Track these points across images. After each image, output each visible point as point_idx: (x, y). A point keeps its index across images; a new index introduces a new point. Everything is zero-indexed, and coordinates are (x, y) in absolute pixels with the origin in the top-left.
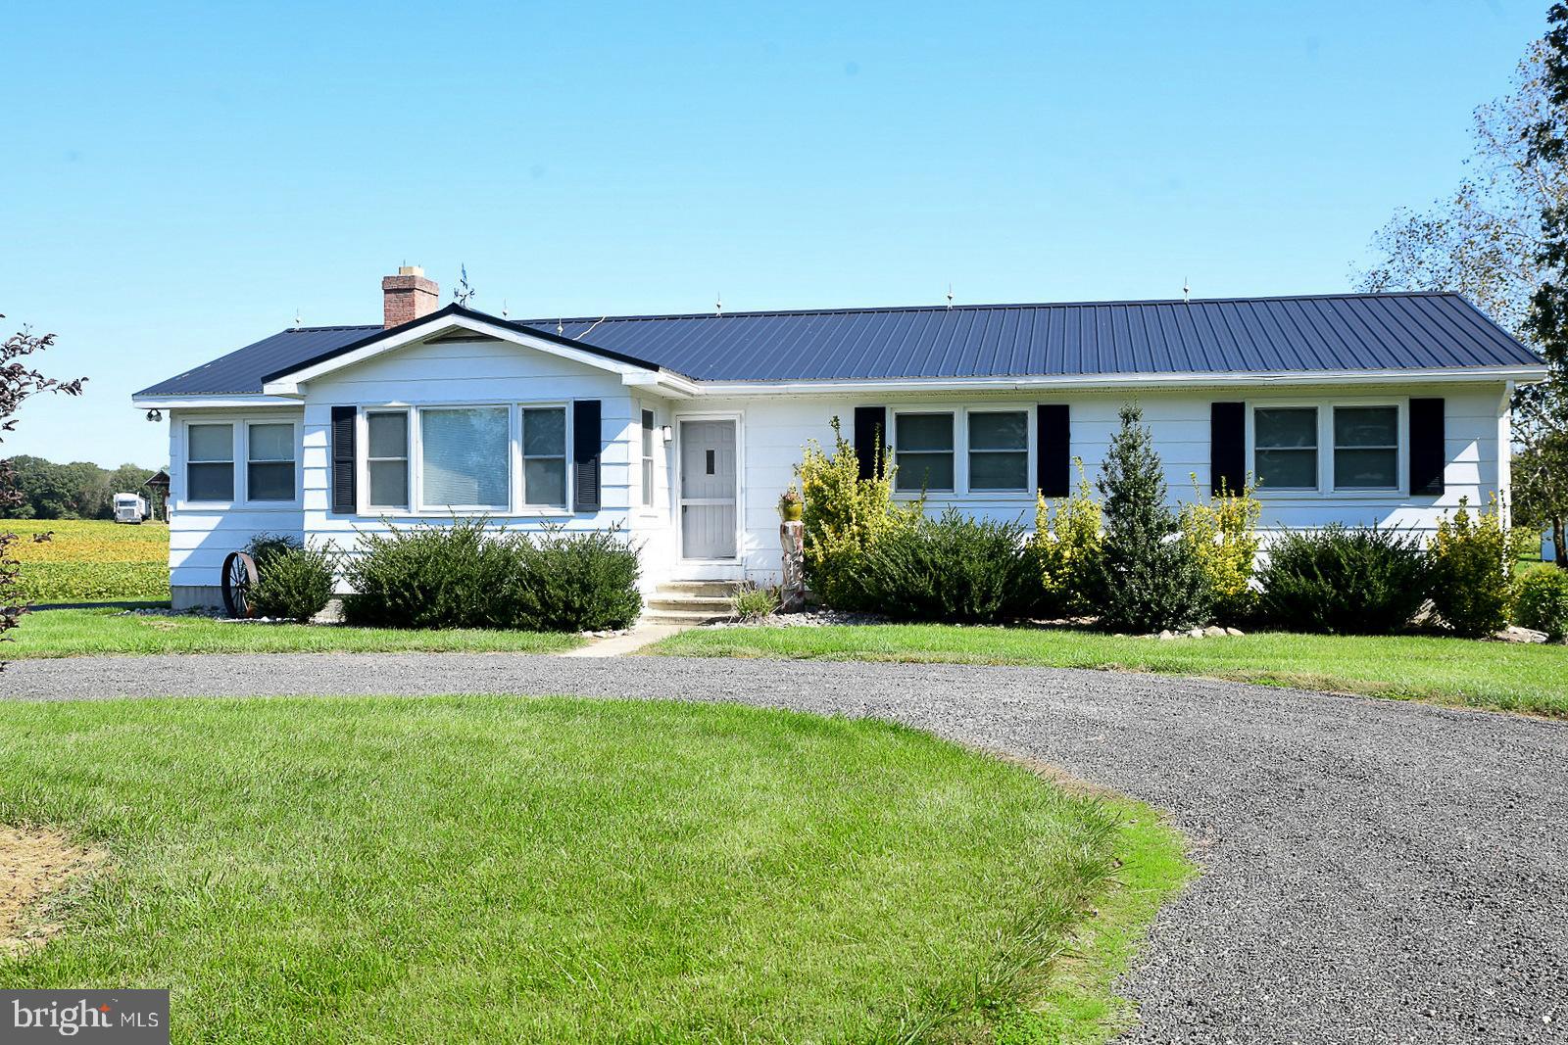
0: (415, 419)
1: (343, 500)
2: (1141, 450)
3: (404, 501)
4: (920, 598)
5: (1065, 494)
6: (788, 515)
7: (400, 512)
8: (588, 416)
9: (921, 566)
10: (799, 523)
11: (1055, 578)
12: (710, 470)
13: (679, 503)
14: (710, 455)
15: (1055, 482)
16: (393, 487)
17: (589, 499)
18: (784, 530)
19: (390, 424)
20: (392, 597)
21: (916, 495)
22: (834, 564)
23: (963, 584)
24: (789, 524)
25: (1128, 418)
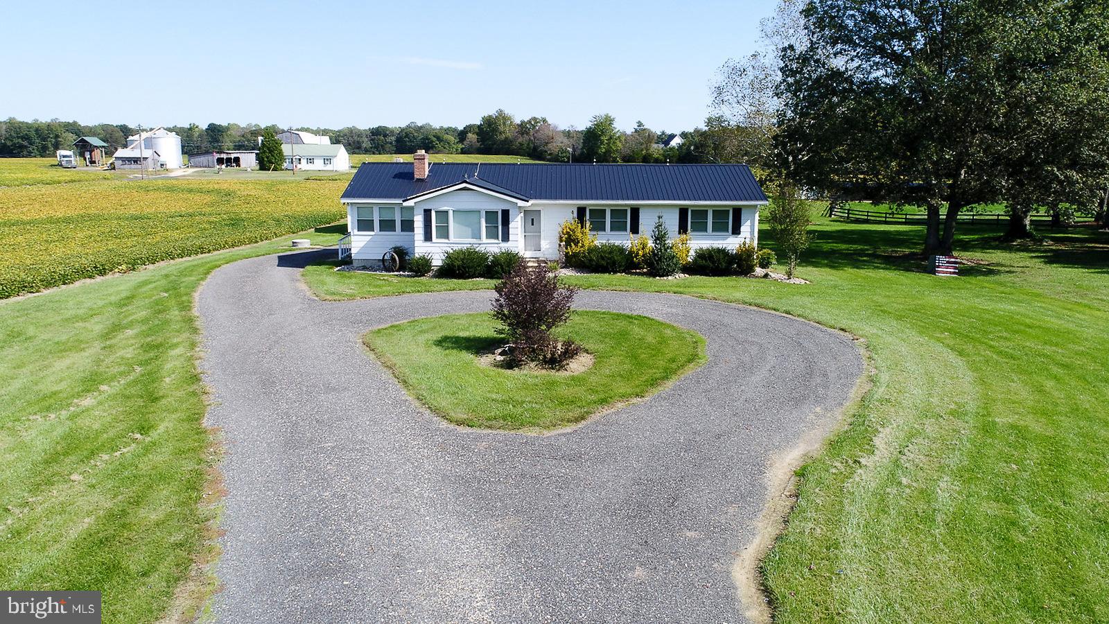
0: (451, 213)
1: (428, 237)
2: (663, 227)
3: (447, 237)
4: (602, 266)
5: (638, 233)
6: (561, 241)
7: (446, 241)
8: (506, 214)
9: (603, 258)
10: (564, 243)
11: (637, 259)
12: (533, 224)
13: (524, 234)
14: (533, 220)
15: (635, 230)
16: (444, 233)
17: (506, 238)
18: (560, 245)
19: (443, 215)
20: (458, 270)
21: (595, 233)
22: (575, 255)
23: (614, 263)
24: (562, 244)
25: (659, 217)
